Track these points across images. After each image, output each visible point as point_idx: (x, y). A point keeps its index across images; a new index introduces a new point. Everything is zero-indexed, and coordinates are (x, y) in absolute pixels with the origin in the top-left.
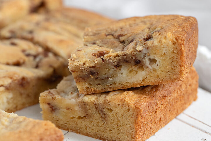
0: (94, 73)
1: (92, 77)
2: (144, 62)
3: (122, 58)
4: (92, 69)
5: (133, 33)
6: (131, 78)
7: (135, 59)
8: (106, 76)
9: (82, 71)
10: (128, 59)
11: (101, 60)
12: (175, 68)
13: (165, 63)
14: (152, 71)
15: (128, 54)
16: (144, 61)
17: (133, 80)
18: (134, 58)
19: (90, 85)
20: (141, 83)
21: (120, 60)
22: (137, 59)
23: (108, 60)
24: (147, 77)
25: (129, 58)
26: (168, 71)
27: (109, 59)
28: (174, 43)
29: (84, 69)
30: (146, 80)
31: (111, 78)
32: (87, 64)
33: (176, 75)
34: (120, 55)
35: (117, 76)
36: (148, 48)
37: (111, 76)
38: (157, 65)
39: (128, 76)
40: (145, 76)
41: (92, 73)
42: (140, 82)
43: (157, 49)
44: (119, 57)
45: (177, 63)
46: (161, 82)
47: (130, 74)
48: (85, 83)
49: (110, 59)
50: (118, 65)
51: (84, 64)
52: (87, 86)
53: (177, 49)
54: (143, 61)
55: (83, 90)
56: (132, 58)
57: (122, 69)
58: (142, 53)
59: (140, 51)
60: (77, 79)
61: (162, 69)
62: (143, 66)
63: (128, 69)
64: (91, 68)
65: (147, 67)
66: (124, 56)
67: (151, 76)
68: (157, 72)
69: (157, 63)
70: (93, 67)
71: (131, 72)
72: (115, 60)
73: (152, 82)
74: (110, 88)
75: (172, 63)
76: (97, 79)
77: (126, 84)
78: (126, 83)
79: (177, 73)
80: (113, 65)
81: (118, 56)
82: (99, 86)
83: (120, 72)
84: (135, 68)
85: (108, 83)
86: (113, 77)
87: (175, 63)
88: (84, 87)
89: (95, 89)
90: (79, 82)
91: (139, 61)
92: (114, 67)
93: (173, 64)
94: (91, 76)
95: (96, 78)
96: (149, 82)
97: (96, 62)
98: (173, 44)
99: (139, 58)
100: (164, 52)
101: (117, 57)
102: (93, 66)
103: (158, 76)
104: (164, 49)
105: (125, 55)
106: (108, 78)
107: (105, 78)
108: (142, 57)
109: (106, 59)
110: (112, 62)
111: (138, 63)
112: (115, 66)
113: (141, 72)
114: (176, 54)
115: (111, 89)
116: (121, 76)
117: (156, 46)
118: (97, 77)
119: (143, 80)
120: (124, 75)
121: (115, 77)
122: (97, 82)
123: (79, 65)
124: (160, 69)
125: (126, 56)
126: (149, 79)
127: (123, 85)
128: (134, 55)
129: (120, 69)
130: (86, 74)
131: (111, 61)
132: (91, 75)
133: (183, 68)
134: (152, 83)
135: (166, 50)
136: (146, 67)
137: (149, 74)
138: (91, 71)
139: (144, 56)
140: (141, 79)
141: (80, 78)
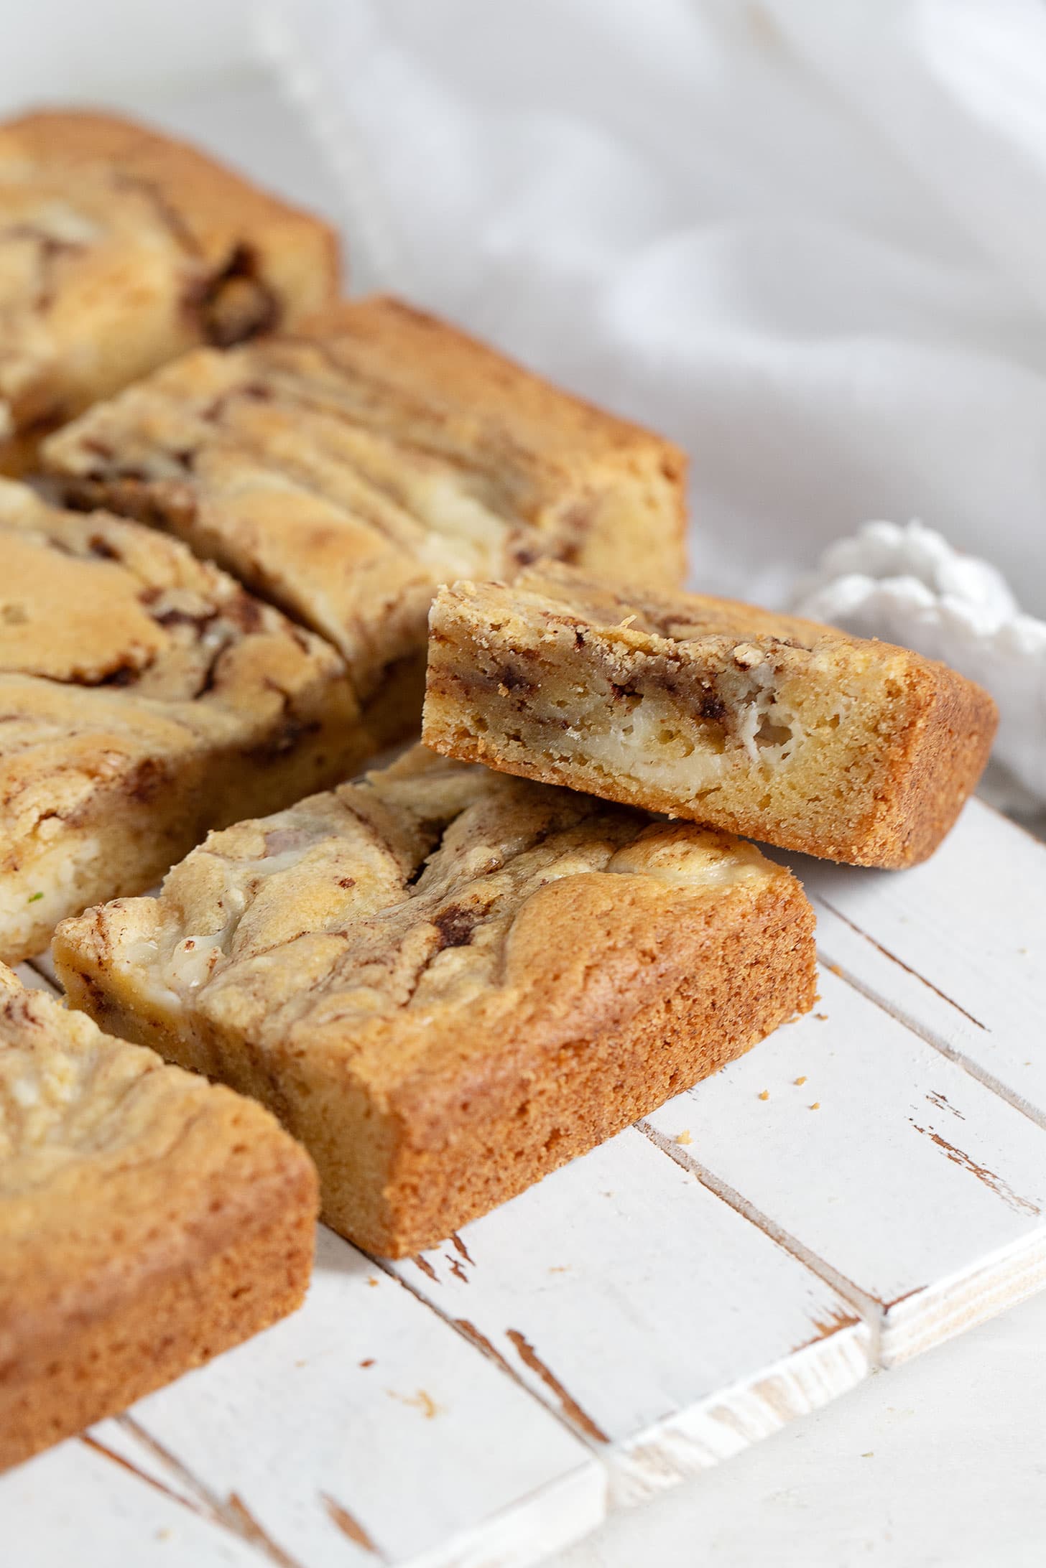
0: (520, 681)
1: (503, 691)
2: (740, 720)
3: (659, 663)
4: (521, 661)
5: (734, 628)
6: (659, 763)
7: (709, 689)
8: (561, 714)
9: (473, 651)
10: (682, 678)
11: (574, 637)
12: (852, 794)
13: (820, 758)
14: (753, 769)
15: (692, 658)
16: (742, 712)
17: (659, 775)
18: (706, 684)
19: (481, 723)
20: (688, 801)
21: (647, 670)
22: (716, 696)
23: (599, 647)
24: (724, 785)
25: (688, 676)
26: (817, 799)
27: (605, 646)
28: (893, 693)
29: (486, 646)
30: (711, 797)
31: (577, 729)
32: (507, 632)
33: (842, 828)
34: (655, 650)
35: (606, 732)
36: (779, 670)
37: (582, 720)
38: (784, 756)
39: (648, 748)
40: (718, 778)
41: (509, 678)
42: (682, 795)
43: (818, 689)
44: (650, 658)
45: (869, 777)
46: (768, 827)
47: (659, 746)
48: (462, 705)
49: (611, 651)
50: (628, 690)
51: (496, 627)
52: (468, 722)
53: (893, 718)
54: (734, 714)
55: (441, 732)
56: (699, 681)
57: (637, 710)
58: (748, 676)
59: (744, 667)
60: (443, 674)
61: (799, 778)
62: (727, 734)
63: (663, 721)
64: (516, 653)
65: (742, 746)
66: (670, 658)
67: (741, 791)
68: (772, 782)
69: (790, 745)
70: (529, 654)
71: (669, 736)
72: (628, 664)
73: (731, 814)
74: (555, 770)
75: (847, 770)
76: (520, 709)
77: (623, 781)
78: (629, 776)
79: (849, 820)
80: (610, 680)
81: (649, 652)
82: (514, 743)
83: (622, 720)
84: (692, 729)
85: (556, 748)
86: (585, 730)
87: (858, 777)
88: (450, 721)
89: (494, 747)
90: (443, 693)
91: (722, 705)
92: (607, 688)
93: (849, 776)
94: (500, 685)
95: (519, 705)
96: (718, 812)
97: (549, 638)
98: (890, 694)
99: (724, 693)
100: (835, 713)
101: (640, 655)
102: (529, 651)
103: (766, 802)
104: (844, 700)
105: (676, 658)
106: (566, 725)
107: (554, 721)
108: (743, 693)
109: (596, 643)
110: (612, 663)
111: (712, 710)
112: (615, 686)
113: (707, 755)
114: (880, 740)
115: (555, 776)
116: (622, 736)
117: (816, 677)
118: (523, 703)
119: (701, 796)
120: (636, 740)
121: (596, 733)
122: (509, 723)
123: (476, 622)
124: (788, 772)
125: (678, 664)
126: (725, 798)
127: (610, 780)
128: (711, 673)
129: (629, 710)
130: (485, 672)
131: (611, 659)
132: (504, 685)
133: (883, 807)
134: (730, 819)
135: (848, 707)
136: (738, 743)
137: (734, 778)
138: (509, 667)
139: (750, 693)
140: (696, 785)
141: (455, 678)
